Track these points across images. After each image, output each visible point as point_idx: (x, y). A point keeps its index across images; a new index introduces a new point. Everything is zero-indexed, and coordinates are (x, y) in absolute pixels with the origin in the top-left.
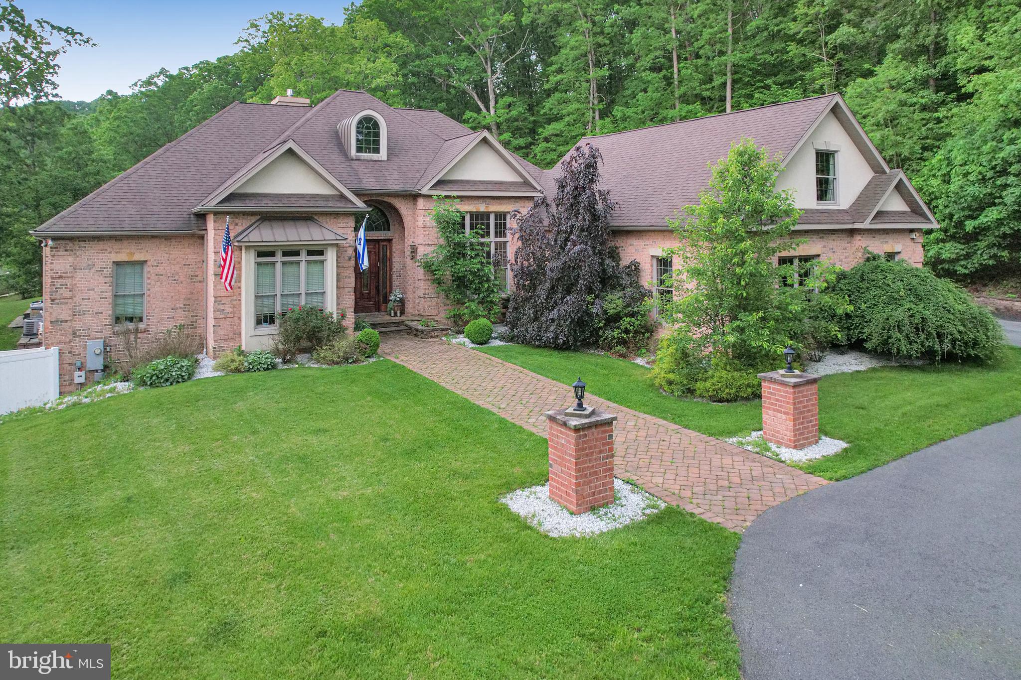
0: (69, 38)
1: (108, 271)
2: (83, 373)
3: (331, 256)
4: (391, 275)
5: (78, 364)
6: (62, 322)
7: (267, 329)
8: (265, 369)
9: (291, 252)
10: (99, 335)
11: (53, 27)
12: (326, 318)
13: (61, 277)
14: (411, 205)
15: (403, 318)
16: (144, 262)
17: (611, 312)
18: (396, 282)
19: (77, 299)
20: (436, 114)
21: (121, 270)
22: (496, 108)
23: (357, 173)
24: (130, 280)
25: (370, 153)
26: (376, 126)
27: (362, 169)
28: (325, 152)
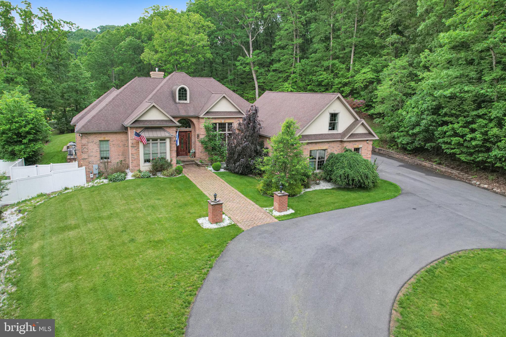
1: (98, 143)
3: (168, 141)
4: (191, 143)
5: (91, 172)
6: (85, 159)
7: (148, 164)
8: (147, 177)
9: (155, 140)
10: (97, 163)
12: (166, 162)
13: (84, 145)
14: (197, 120)
15: (195, 159)
16: (108, 141)
18: (193, 146)
19: (89, 152)
20: (212, 79)
21: (102, 143)
22: (253, 55)
23: (178, 109)
24: (105, 146)
25: (183, 100)
26: (185, 90)
27: (180, 107)
28: (167, 100)
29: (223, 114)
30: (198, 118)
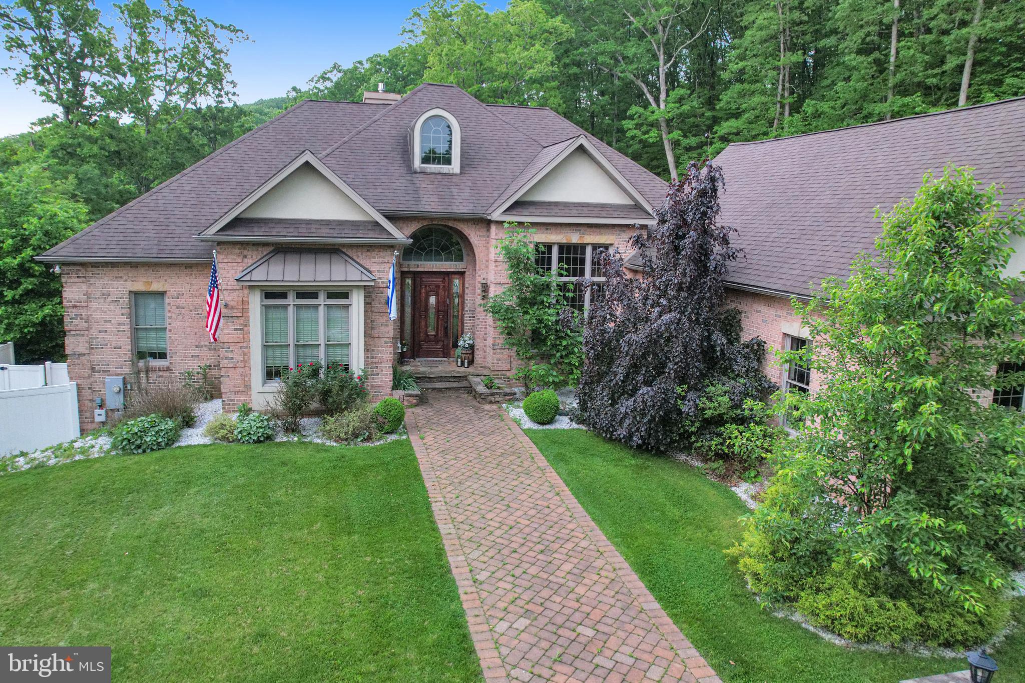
0: (232, 35)
1: (125, 301)
2: (103, 412)
3: (357, 301)
4: (463, 315)
5: (98, 401)
6: (79, 355)
7: (276, 385)
8: (255, 442)
9: (307, 294)
10: (119, 371)
11: (215, 25)
12: (348, 380)
13: (75, 307)
14: (483, 232)
15: (471, 370)
16: (162, 294)
17: (709, 413)
18: (467, 323)
19: (94, 331)
21: (141, 301)
22: (666, 101)
23: (416, 191)
24: (151, 312)
25: (439, 163)
27: (424, 184)
28: (383, 163)
29: (574, 212)
30: (486, 223)
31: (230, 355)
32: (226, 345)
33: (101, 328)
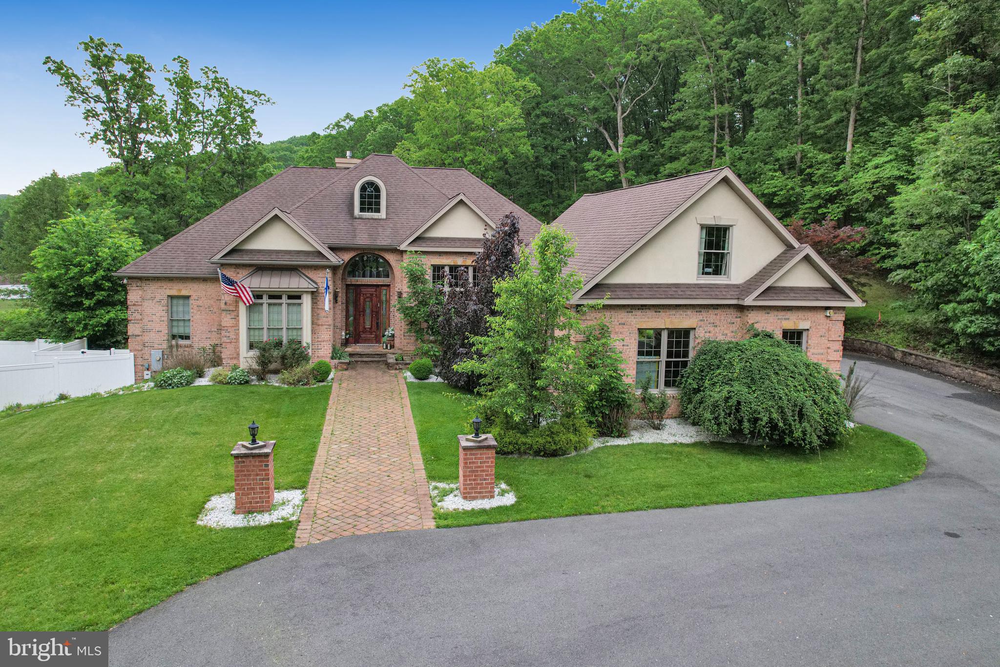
1: (164, 302)
2: (149, 373)
3: (307, 300)
4: (389, 315)
5: (147, 366)
7: (255, 353)
8: (238, 384)
9: (275, 296)
10: (160, 347)
12: (296, 349)
13: (134, 305)
14: (397, 258)
15: (391, 350)
16: (188, 297)
19: (146, 320)
20: (462, 172)
21: (175, 301)
22: (623, 146)
23: (354, 230)
24: (181, 309)
25: (372, 212)
26: (377, 189)
27: (360, 226)
28: (335, 212)
29: (458, 244)
30: (398, 252)
31: (228, 334)
32: (226, 328)
33: (150, 319)
